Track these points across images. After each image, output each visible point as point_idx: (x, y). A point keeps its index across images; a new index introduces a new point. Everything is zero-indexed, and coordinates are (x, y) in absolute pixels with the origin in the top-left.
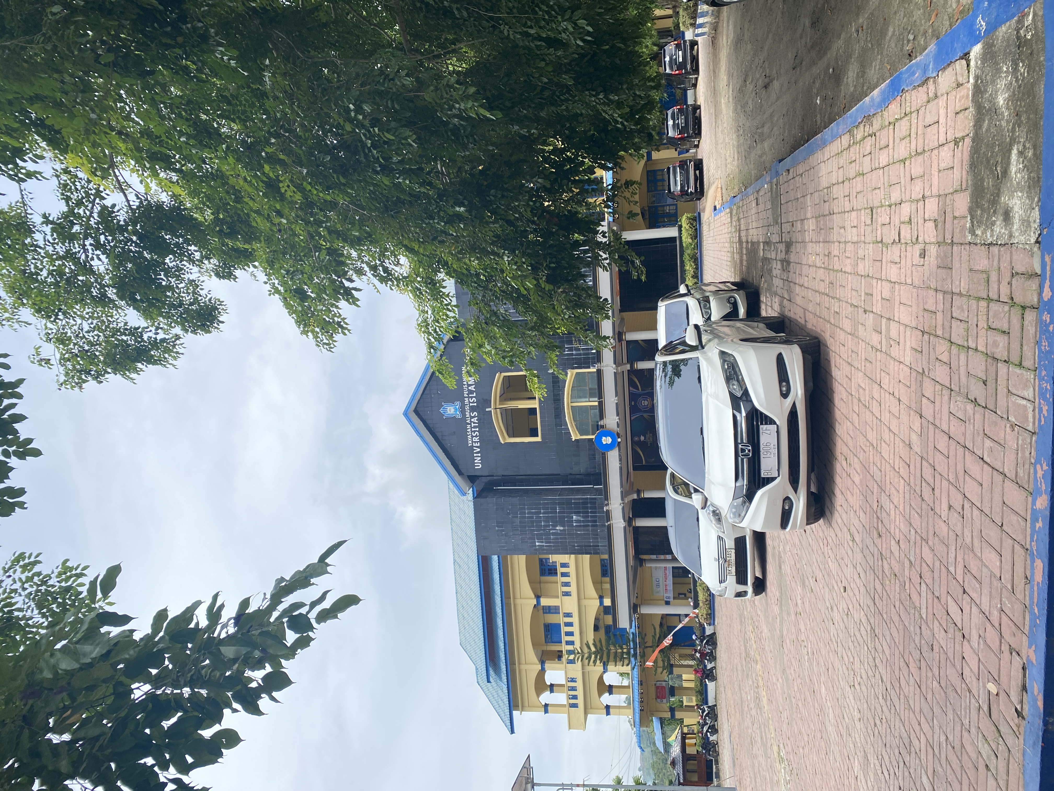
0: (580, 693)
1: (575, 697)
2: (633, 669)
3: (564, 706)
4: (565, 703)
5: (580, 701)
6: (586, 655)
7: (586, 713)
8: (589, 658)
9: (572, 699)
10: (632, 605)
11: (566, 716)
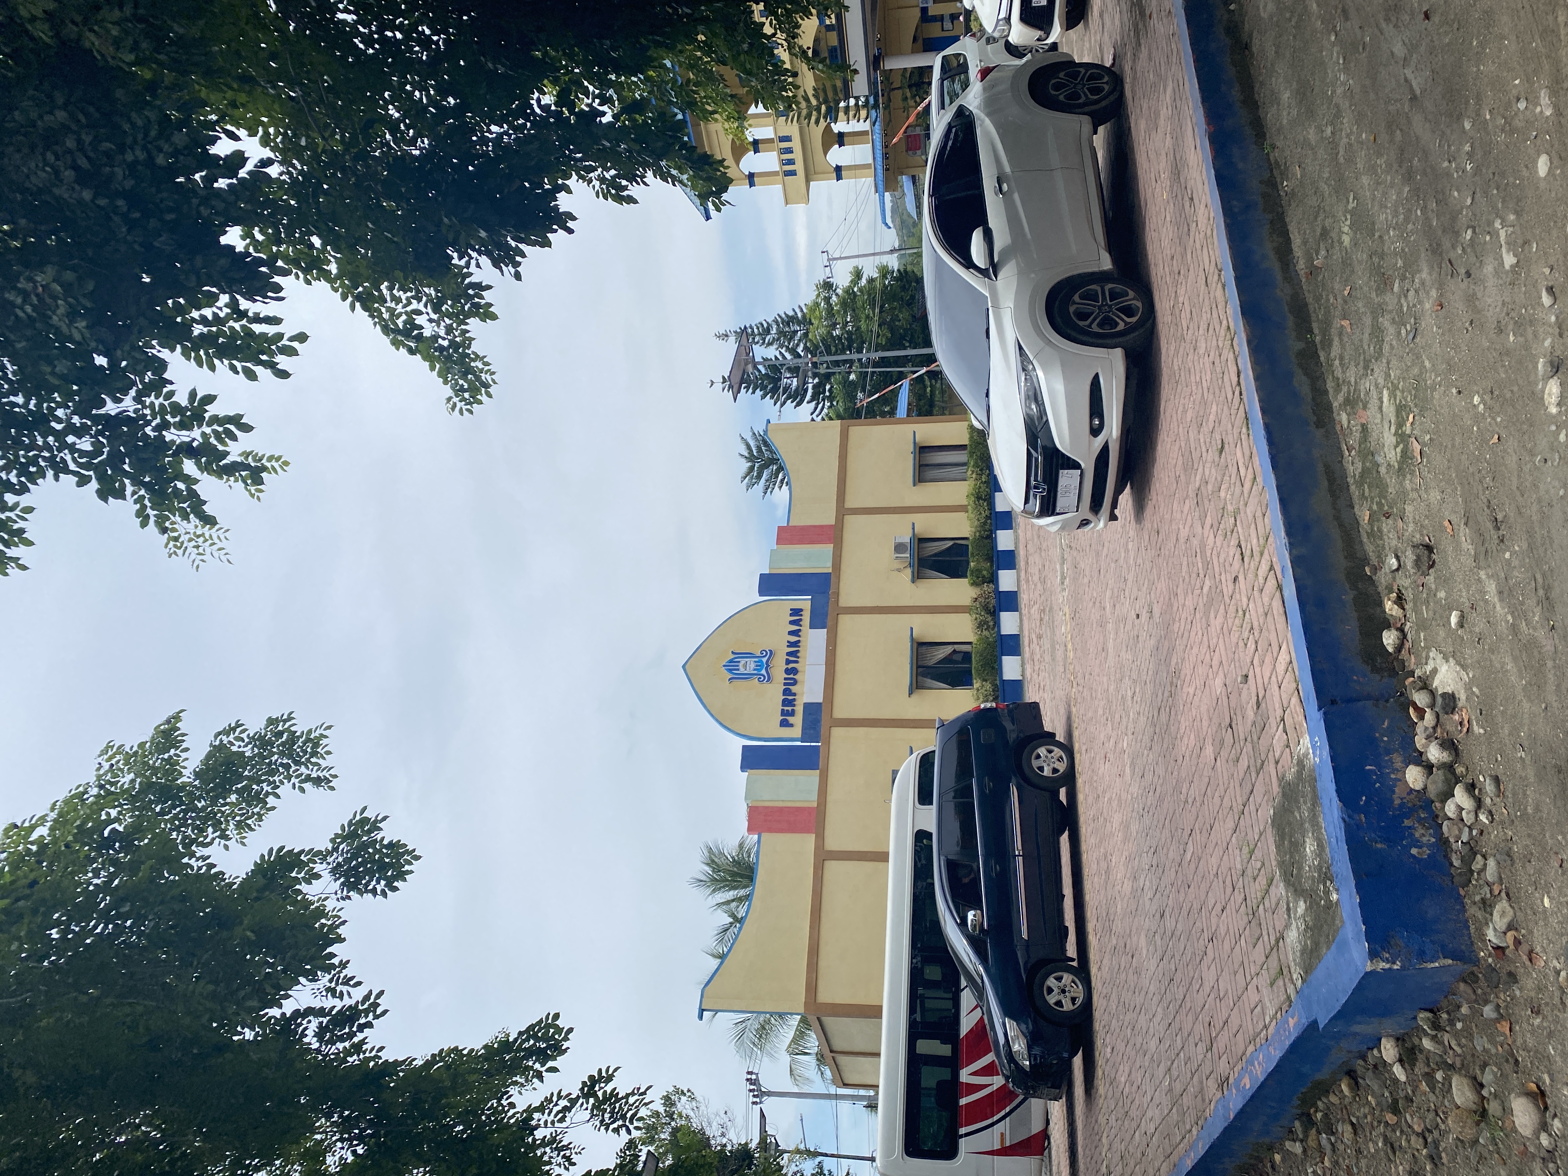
0: (797, 155)
1: (791, 162)
2: (874, 124)
3: (775, 174)
4: (778, 169)
5: (799, 167)
6: (804, 112)
7: (808, 181)
8: (809, 116)
9: (786, 164)
10: (871, 58)
11: (780, 186)
